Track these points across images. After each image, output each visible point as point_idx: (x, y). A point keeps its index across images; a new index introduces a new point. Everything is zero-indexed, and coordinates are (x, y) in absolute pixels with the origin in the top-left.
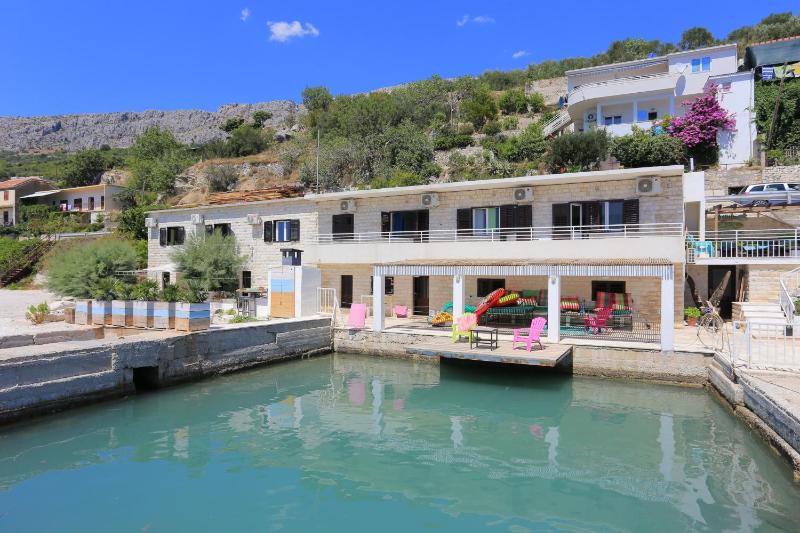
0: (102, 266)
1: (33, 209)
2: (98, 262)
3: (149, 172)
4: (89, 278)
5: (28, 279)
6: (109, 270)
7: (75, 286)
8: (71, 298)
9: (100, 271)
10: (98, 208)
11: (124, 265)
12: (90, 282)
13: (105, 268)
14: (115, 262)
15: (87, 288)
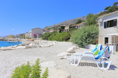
0: (86, 34)
1: (71, 29)
2: (85, 32)
3: (90, 20)
4: (82, 38)
5: (69, 40)
6: (89, 35)
7: (78, 41)
8: (76, 45)
9: (86, 36)
10: (81, 28)
11: (94, 34)
12: (83, 40)
13: (88, 35)
14: (92, 32)
15: (82, 42)
